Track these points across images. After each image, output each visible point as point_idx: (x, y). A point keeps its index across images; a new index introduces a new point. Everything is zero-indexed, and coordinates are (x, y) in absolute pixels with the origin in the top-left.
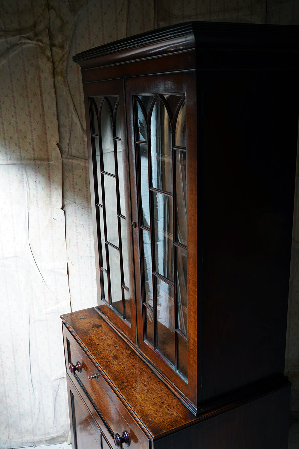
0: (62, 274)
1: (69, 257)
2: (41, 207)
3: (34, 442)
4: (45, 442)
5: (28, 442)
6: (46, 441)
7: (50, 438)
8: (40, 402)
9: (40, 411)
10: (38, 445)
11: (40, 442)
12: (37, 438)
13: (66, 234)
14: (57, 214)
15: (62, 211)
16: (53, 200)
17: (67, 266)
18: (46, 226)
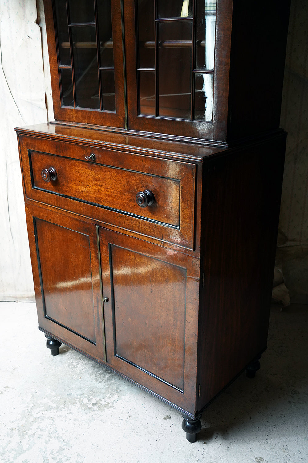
0: (40, 108)
1: (47, 87)
2: (14, 21)
3: (16, 298)
4: (27, 299)
5: (10, 297)
6: (28, 297)
7: (32, 295)
8: (20, 255)
9: (21, 265)
10: (20, 301)
11: (22, 298)
12: (19, 294)
13: (44, 57)
14: (32, 30)
15: (37, 26)
16: (27, 12)
17: (45, 97)
18: (21, 46)
